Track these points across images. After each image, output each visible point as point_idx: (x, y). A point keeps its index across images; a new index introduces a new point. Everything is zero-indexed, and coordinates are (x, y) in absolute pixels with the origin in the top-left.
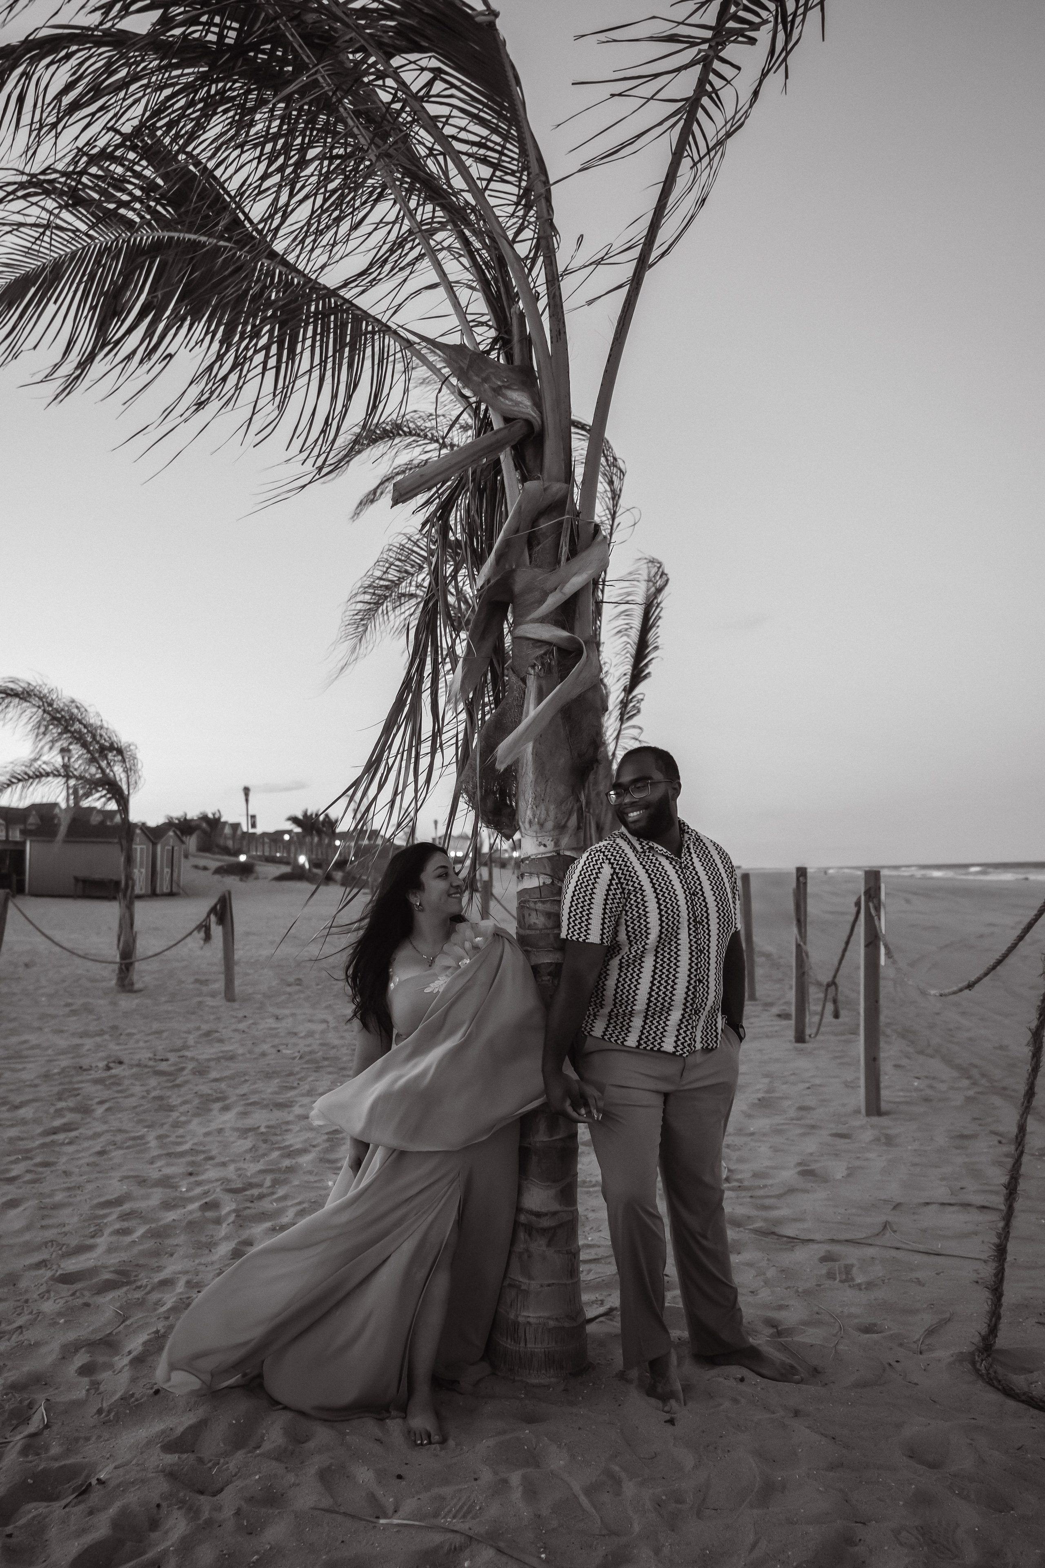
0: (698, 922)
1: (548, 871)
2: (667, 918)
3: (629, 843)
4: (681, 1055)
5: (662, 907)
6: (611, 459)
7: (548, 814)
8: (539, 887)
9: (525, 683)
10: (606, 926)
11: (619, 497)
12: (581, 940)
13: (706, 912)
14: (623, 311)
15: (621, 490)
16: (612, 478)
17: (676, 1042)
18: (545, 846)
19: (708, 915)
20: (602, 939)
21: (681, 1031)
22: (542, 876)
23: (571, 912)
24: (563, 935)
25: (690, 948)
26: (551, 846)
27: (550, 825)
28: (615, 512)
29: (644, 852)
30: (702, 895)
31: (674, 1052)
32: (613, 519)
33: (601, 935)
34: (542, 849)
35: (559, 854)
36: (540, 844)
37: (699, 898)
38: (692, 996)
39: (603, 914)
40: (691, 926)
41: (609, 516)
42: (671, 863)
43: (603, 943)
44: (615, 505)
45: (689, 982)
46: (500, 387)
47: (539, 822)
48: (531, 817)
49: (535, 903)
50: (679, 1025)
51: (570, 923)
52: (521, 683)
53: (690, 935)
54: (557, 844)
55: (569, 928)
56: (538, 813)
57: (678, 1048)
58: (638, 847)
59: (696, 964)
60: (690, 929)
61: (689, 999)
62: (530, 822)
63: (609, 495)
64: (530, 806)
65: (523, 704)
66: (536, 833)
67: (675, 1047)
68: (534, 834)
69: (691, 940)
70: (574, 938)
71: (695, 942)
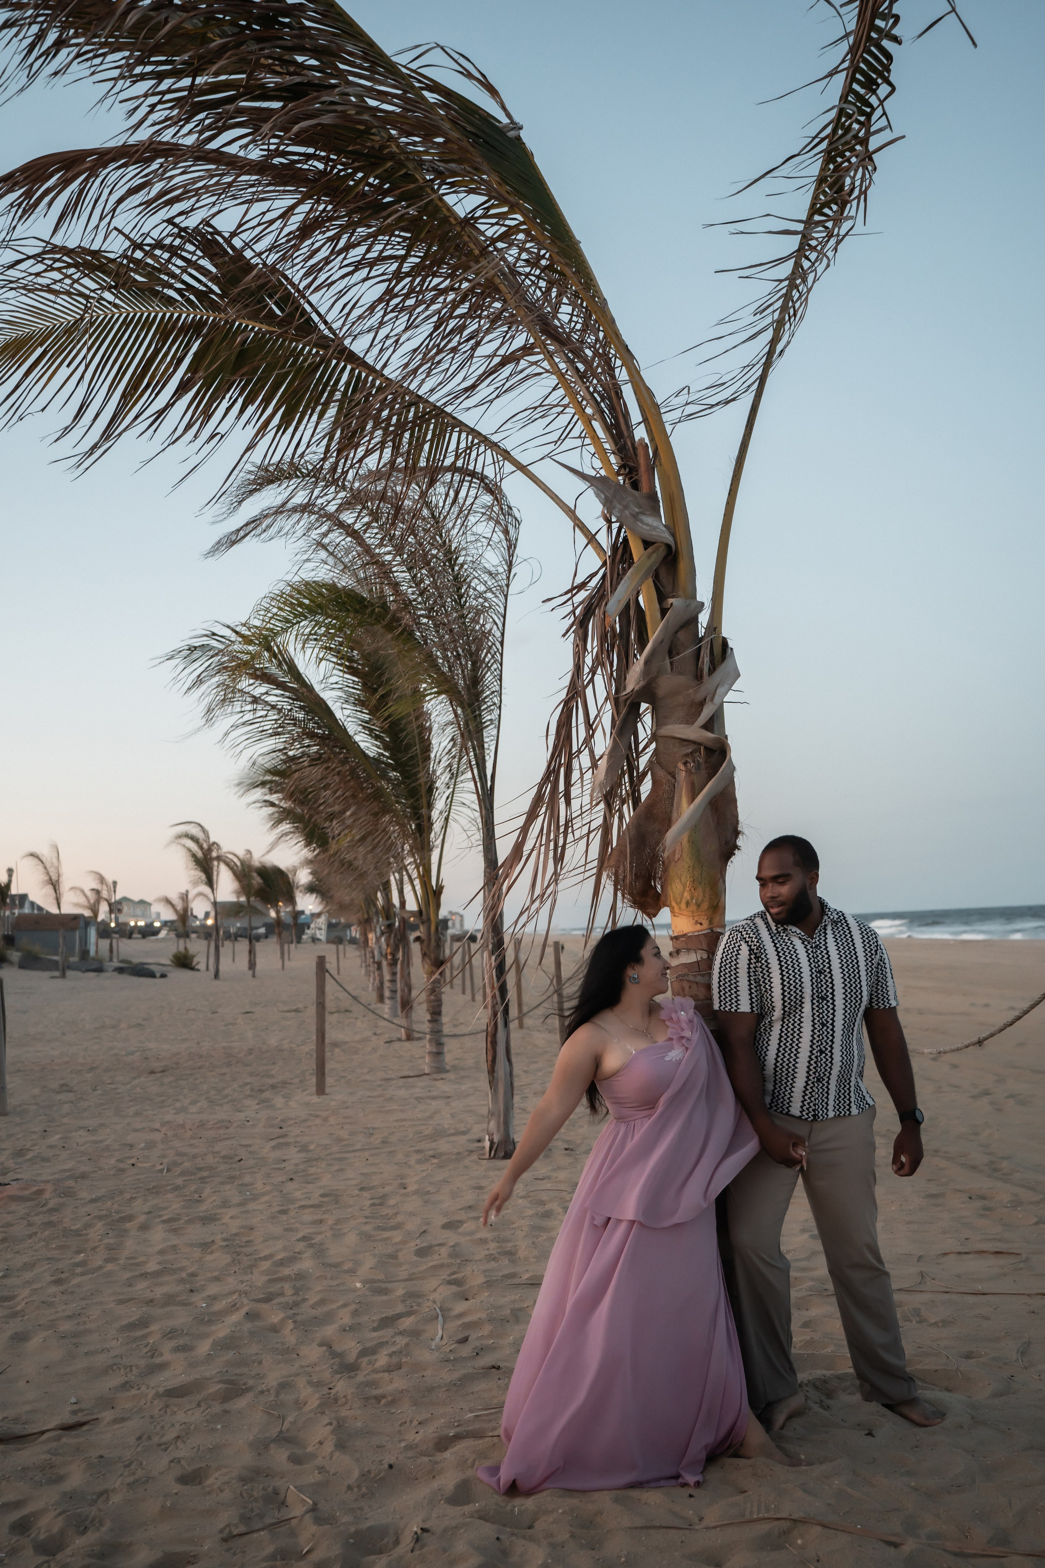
0: (822, 998)
1: (705, 947)
2: (789, 993)
3: (767, 923)
4: (806, 1119)
5: (785, 983)
6: (505, 508)
7: (704, 897)
8: (698, 962)
9: (674, 778)
10: (753, 996)
11: (515, 548)
12: (733, 1010)
13: (832, 988)
14: (740, 452)
15: (517, 540)
16: (507, 527)
17: (802, 1107)
18: (701, 924)
19: (834, 990)
20: (752, 1008)
21: (806, 1098)
22: (699, 952)
23: (720, 986)
24: (716, 1007)
25: (813, 1021)
26: (706, 924)
27: (705, 905)
28: (511, 562)
29: (779, 932)
30: (830, 973)
31: (800, 1117)
32: (510, 571)
33: (751, 1004)
34: (698, 927)
35: (712, 931)
36: (697, 923)
37: (826, 976)
38: (815, 1065)
39: (749, 985)
40: (815, 1001)
41: (506, 568)
42: (803, 943)
43: (753, 1011)
44: (511, 556)
45: (811, 1052)
46: (638, 513)
47: (696, 904)
48: (689, 898)
49: (695, 976)
50: (804, 1092)
51: (721, 996)
52: (669, 777)
53: (813, 1009)
54: (711, 923)
55: (721, 1001)
56: (696, 894)
57: (804, 1113)
58: (774, 928)
59: (818, 1036)
60: (813, 1004)
61: (811, 1067)
62: (688, 904)
63: (504, 544)
64: (687, 889)
65: (674, 796)
66: (693, 912)
67: (801, 1112)
68: (691, 914)
69: (814, 1014)
70: (727, 1009)
71: (818, 1016)
